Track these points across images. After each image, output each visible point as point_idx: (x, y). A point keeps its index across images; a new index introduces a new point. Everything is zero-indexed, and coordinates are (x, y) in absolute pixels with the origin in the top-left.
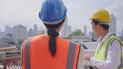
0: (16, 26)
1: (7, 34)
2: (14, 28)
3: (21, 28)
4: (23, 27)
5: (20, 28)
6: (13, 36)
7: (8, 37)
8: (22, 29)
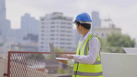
0: (47, 15)
1: (26, 34)
2: (42, 19)
3: (60, 21)
4: (65, 18)
5: (56, 21)
6: (40, 40)
7: (28, 43)
8: (62, 23)
